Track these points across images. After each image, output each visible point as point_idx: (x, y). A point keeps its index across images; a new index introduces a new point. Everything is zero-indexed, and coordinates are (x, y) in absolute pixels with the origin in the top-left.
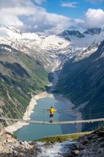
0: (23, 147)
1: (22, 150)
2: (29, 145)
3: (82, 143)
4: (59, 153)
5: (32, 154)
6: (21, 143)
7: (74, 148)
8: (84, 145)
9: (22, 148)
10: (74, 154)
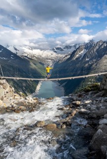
0: (27, 101)
1: (25, 104)
2: (33, 100)
3: (77, 96)
6: (26, 99)
7: (71, 100)
8: (79, 97)
10: (75, 104)
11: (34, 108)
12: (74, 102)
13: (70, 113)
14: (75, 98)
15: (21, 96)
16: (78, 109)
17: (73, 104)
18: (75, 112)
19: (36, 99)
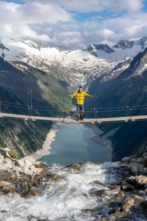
1: (14, 176)
2: (33, 167)
3: (141, 163)
4: (97, 183)
5: (34, 185)
6: (17, 164)
7: (127, 173)
9: (15, 171)
10: (134, 183)
11: (33, 188)
12: (132, 178)
13: (120, 205)
14: (135, 169)
15: (6, 157)
16: (141, 195)
17: (130, 182)
18: (131, 202)
19: (42, 166)
